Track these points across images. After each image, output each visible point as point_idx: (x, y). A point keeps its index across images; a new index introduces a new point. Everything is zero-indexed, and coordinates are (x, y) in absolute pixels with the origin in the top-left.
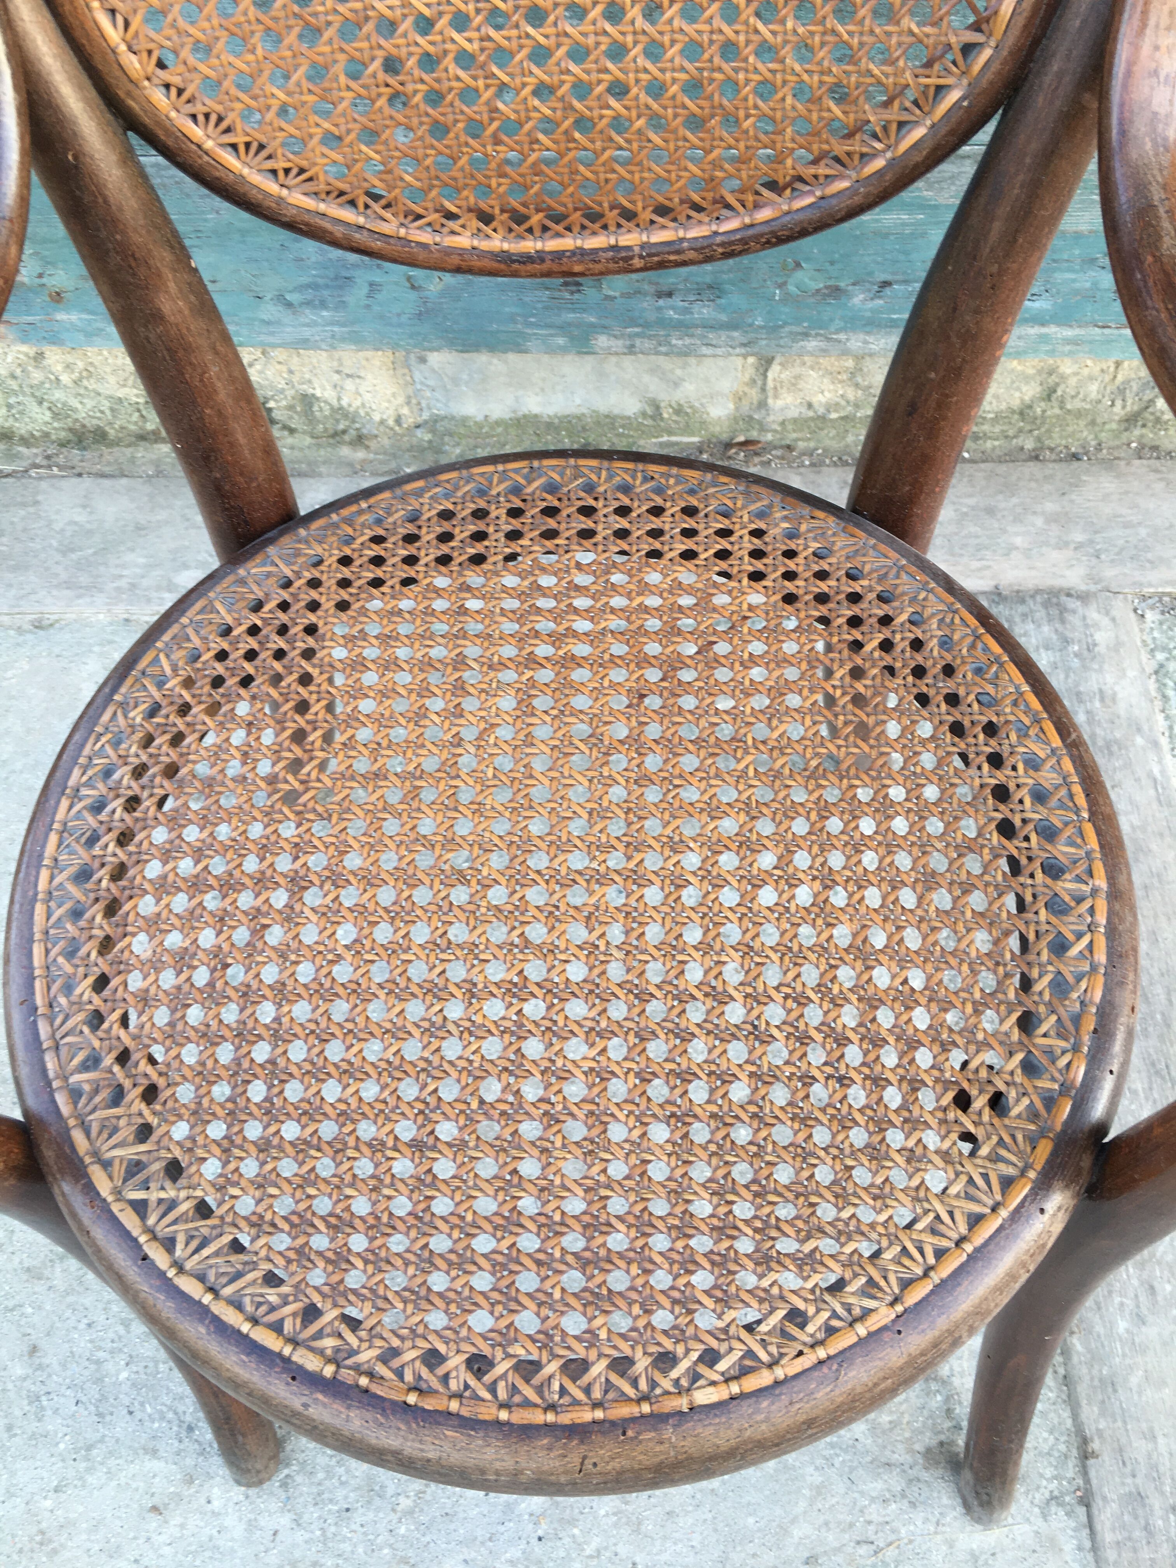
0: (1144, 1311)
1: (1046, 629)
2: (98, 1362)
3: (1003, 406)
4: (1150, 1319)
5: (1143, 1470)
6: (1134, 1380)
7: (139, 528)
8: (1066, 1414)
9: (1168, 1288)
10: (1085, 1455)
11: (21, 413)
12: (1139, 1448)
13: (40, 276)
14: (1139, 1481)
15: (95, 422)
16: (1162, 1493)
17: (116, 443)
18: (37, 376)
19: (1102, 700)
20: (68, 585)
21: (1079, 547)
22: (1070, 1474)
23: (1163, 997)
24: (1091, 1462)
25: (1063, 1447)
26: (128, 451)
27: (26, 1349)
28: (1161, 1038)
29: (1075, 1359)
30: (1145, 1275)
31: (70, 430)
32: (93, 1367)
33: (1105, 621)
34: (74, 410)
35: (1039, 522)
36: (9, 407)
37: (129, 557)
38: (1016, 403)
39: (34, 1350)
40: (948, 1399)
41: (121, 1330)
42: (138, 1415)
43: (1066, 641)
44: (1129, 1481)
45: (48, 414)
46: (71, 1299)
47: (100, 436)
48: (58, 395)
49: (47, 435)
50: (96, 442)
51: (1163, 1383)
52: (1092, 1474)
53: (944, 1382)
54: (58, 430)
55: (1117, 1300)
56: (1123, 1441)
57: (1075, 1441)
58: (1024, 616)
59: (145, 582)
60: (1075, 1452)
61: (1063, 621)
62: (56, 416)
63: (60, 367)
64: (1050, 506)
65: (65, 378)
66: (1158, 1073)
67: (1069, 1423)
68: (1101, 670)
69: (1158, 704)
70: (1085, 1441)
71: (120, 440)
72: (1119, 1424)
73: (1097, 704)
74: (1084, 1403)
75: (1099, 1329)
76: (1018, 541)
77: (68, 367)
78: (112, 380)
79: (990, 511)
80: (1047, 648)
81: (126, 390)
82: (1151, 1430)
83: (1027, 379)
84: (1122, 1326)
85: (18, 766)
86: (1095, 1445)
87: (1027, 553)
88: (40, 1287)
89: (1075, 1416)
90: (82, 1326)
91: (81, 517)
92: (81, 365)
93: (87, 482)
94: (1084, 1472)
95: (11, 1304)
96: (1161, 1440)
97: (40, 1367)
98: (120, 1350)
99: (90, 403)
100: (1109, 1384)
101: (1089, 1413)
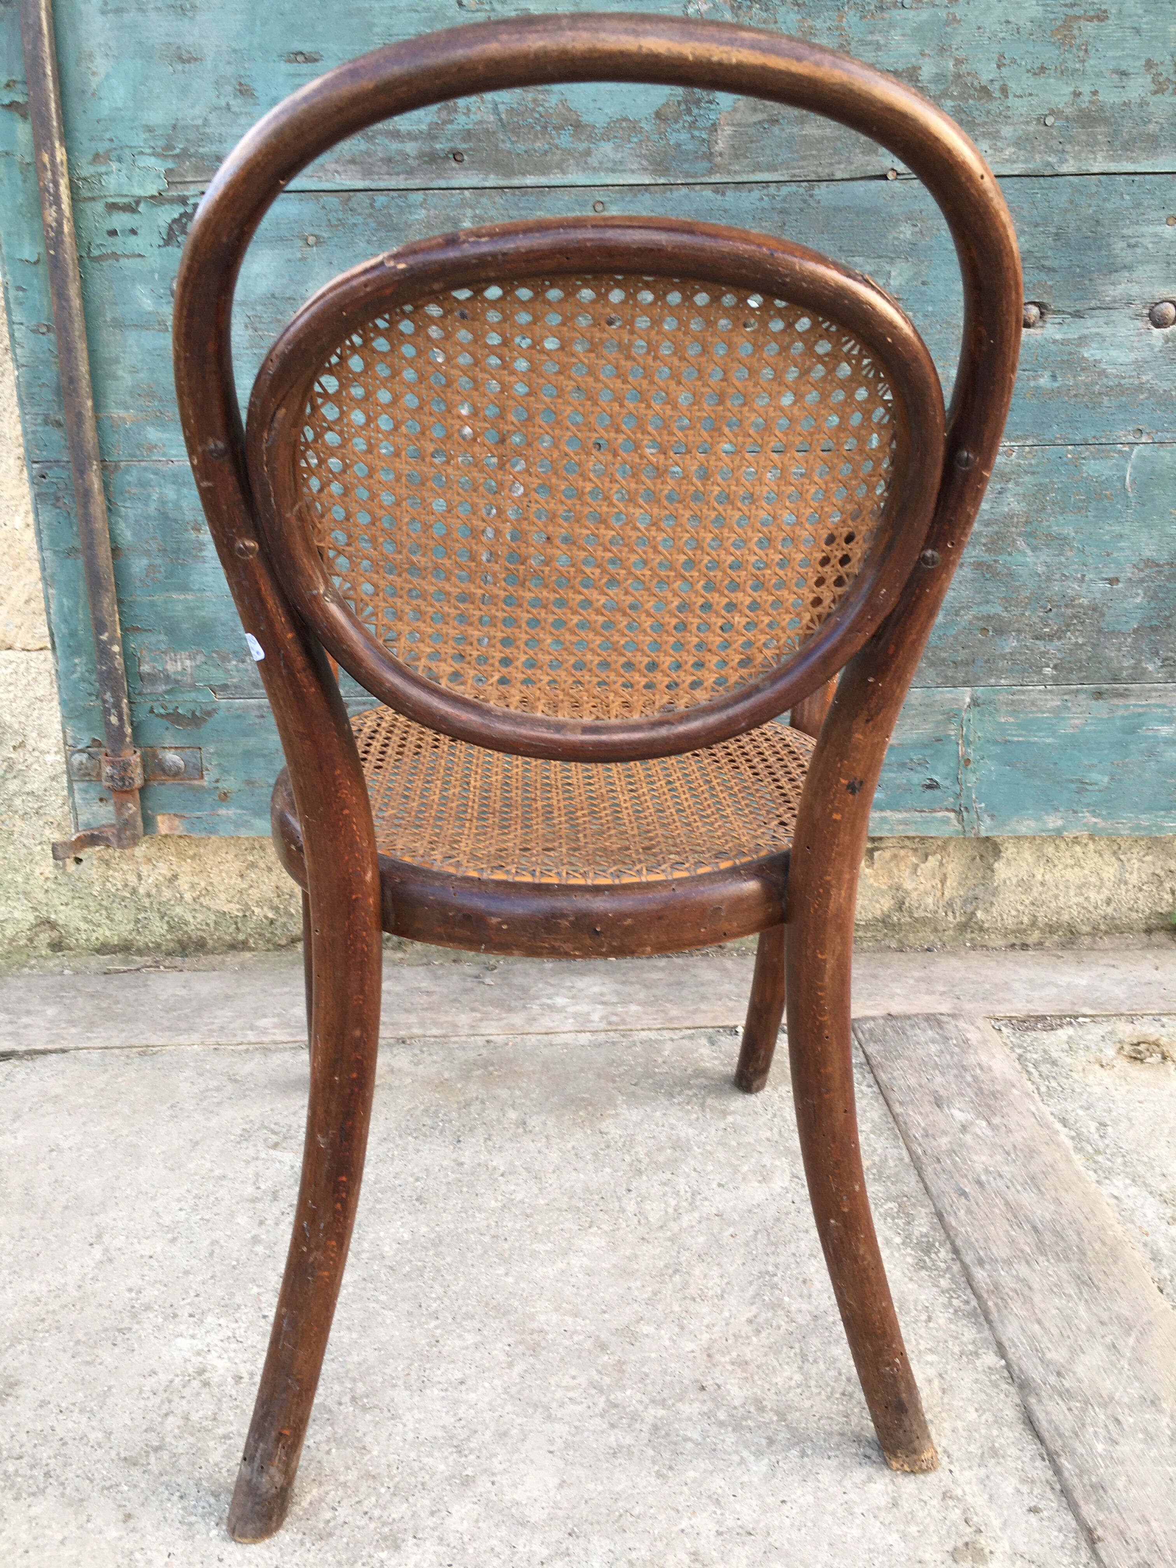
0: (1115, 1436)
1: (930, 1032)
2: (191, 1524)
3: (870, 916)
4: (1121, 1440)
5: (1144, 1546)
6: (1121, 1483)
7: (227, 997)
8: (1070, 1518)
9: (1131, 1420)
10: (1092, 1540)
11: (144, 927)
12: (1137, 1531)
13: (217, 781)
14: (1143, 1553)
15: (200, 933)
16: (1166, 1561)
17: (212, 952)
18: (167, 894)
19: (981, 1068)
20: (169, 1029)
21: (942, 994)
22: (1084, 1560)
23: (1075, 1237)
24: (1099, 1545)
25: (1073, 1542)
26: (219, 958)
27: (121, 1517)
28: (1080, 1261)
29: (1066, 1474)
30: (1109, 1412)
31: (180, 942)
32: (185, 1528)
33: (972, 1028)
34: (186, 923)
35: (911, 981)
36: (137, 921)
37: (219, 1013)
38: (878, 914)
39: (128, 1517)
40: (965, 1511)
41: (212, 1500)
42: (227, 1561)
43: (946, 1039)
44: (1135, 1554)
45: (165, 927)
46: (165, 1478)
47: (200, 946)
48: (179, 910)
49: (158, 946)
50: (196, 950)
51: (1145, 1484)
52: (1103, 1554)
53: (958, 1499)
54: (169, 940)
55: (1091, 1430)
56: (1122, 1526)
57: (1082, 1536)
58: (912, 1026)
59: (232, 1026)
60: (1084, 1544)
61: (941, 1028)
62: (171, 928)
63: (186, 887)
64: (917, 974)
65: (188, 897)
66: (1084, 1283)
67: (1074, 1524)
68: (976, 1053)
69: (1025, 1076)
70: (1090, 1531)
71: (215, 948)
72: (1115, 1514)
73: (978, 1071)
74: (1081, 1503)
75: (1080, 1450)
76: (898, 991)
77: (193, 886)
78: (223, 896)
79: (875, 977)
80: (933, 1042)
81: (232, 905)
82: (1143, 1516)
83: (883, 893)
84: (1100, 1447)
85: (125, 1132)
86: (1100, 1532)
87: (906, 997)
88: (136, 1472)
89: (1078, 1517)
90: (175, 1498)
91: (182, 992)
92: (203, 884)
93: (186, 974)
94: (1095, 1553)
95: (108, 1484)
96: (1154, 1524)
97: (134, 1530)
98: (211, 1514)
99: (200, 917)
100: (1099, 1488)
101: (1089, 1511)
